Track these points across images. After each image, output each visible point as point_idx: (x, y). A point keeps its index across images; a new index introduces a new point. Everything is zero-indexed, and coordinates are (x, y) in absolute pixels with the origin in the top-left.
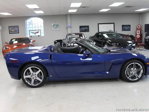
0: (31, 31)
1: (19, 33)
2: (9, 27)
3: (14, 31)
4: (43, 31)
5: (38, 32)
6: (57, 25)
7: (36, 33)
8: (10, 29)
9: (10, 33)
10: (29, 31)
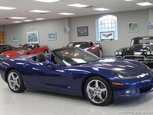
0: (103, 33)
1: (88, 35)
2: (78, 28)
3: (83, 33)
4: (116, 34)
5: (110, 35)
6: (136, 25)
7: (108, 36)
8: (79, 30)
9: (78, 36)
10: (101, 33)
